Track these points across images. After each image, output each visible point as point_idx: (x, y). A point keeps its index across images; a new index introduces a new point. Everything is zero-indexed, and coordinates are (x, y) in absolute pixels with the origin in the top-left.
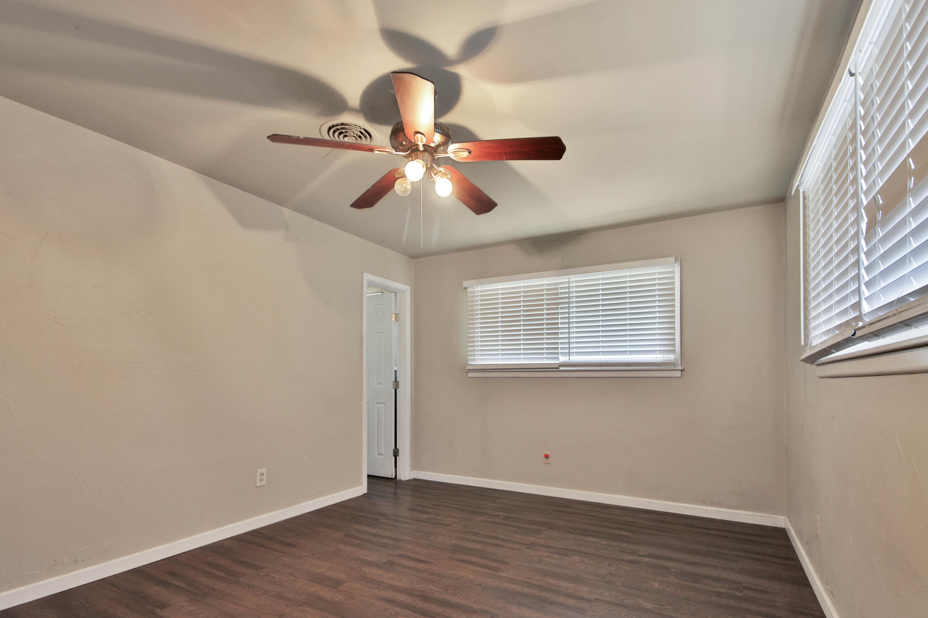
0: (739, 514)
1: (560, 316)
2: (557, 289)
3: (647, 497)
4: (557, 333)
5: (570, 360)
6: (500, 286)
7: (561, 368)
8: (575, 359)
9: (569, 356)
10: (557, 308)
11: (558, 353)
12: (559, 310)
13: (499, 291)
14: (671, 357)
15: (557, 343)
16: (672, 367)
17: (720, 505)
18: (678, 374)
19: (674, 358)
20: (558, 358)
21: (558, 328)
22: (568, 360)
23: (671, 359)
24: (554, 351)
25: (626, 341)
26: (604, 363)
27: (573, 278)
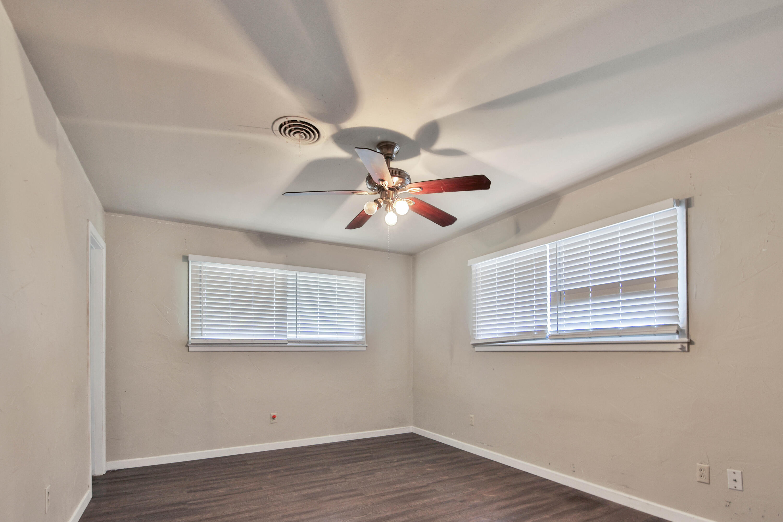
0: (393, 430)
1: (287, 302)
2: (285, 280)
3: (346, 432)
4: (286, 316)
5: (298, 337)
6: (230, 267)
7: (288, 344)
8: (301, 336)
9: (297, 334)
10: (285, 296)
11: (286, 332)
12: (286, 297)
13: (229, 271)
14: (360, 338)
15: (286, 324)
16: (360, 345)
17: (385, 427)
18: (364, 349)
19: (362, 338)
20: (286, 336)
21: (286, 312)
22: (296, 337)
23: (359, 339)
24: (283, 329)
25: (335, 325)
26: (322, 341)
27: (299, 274)
